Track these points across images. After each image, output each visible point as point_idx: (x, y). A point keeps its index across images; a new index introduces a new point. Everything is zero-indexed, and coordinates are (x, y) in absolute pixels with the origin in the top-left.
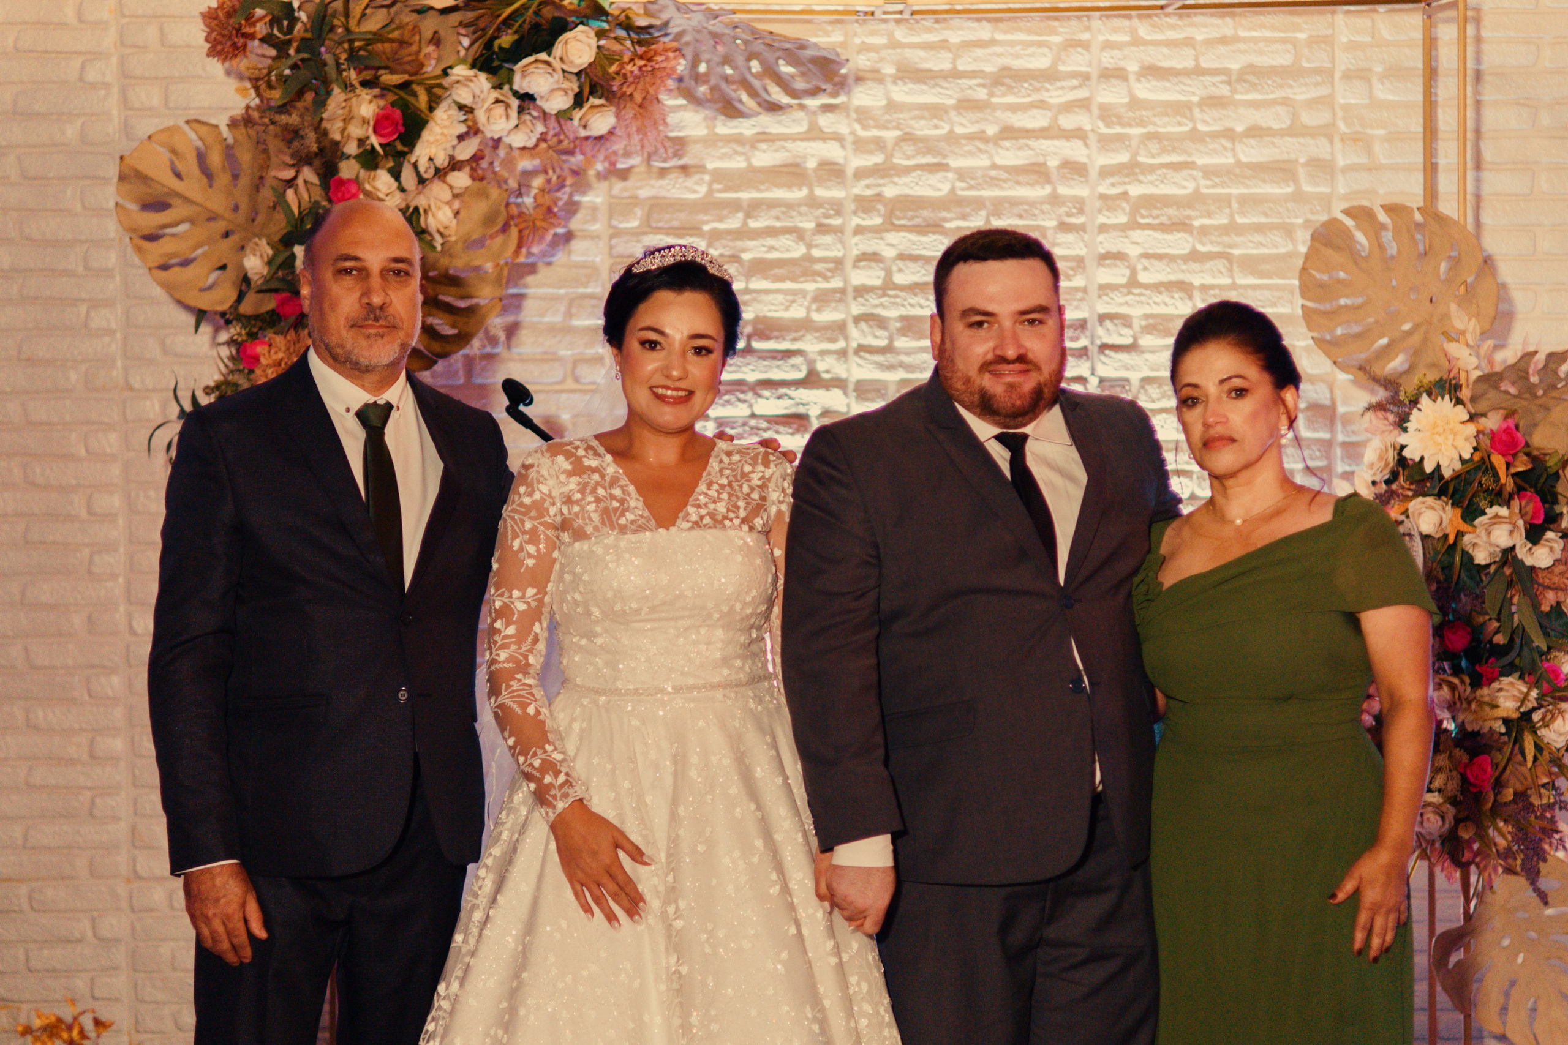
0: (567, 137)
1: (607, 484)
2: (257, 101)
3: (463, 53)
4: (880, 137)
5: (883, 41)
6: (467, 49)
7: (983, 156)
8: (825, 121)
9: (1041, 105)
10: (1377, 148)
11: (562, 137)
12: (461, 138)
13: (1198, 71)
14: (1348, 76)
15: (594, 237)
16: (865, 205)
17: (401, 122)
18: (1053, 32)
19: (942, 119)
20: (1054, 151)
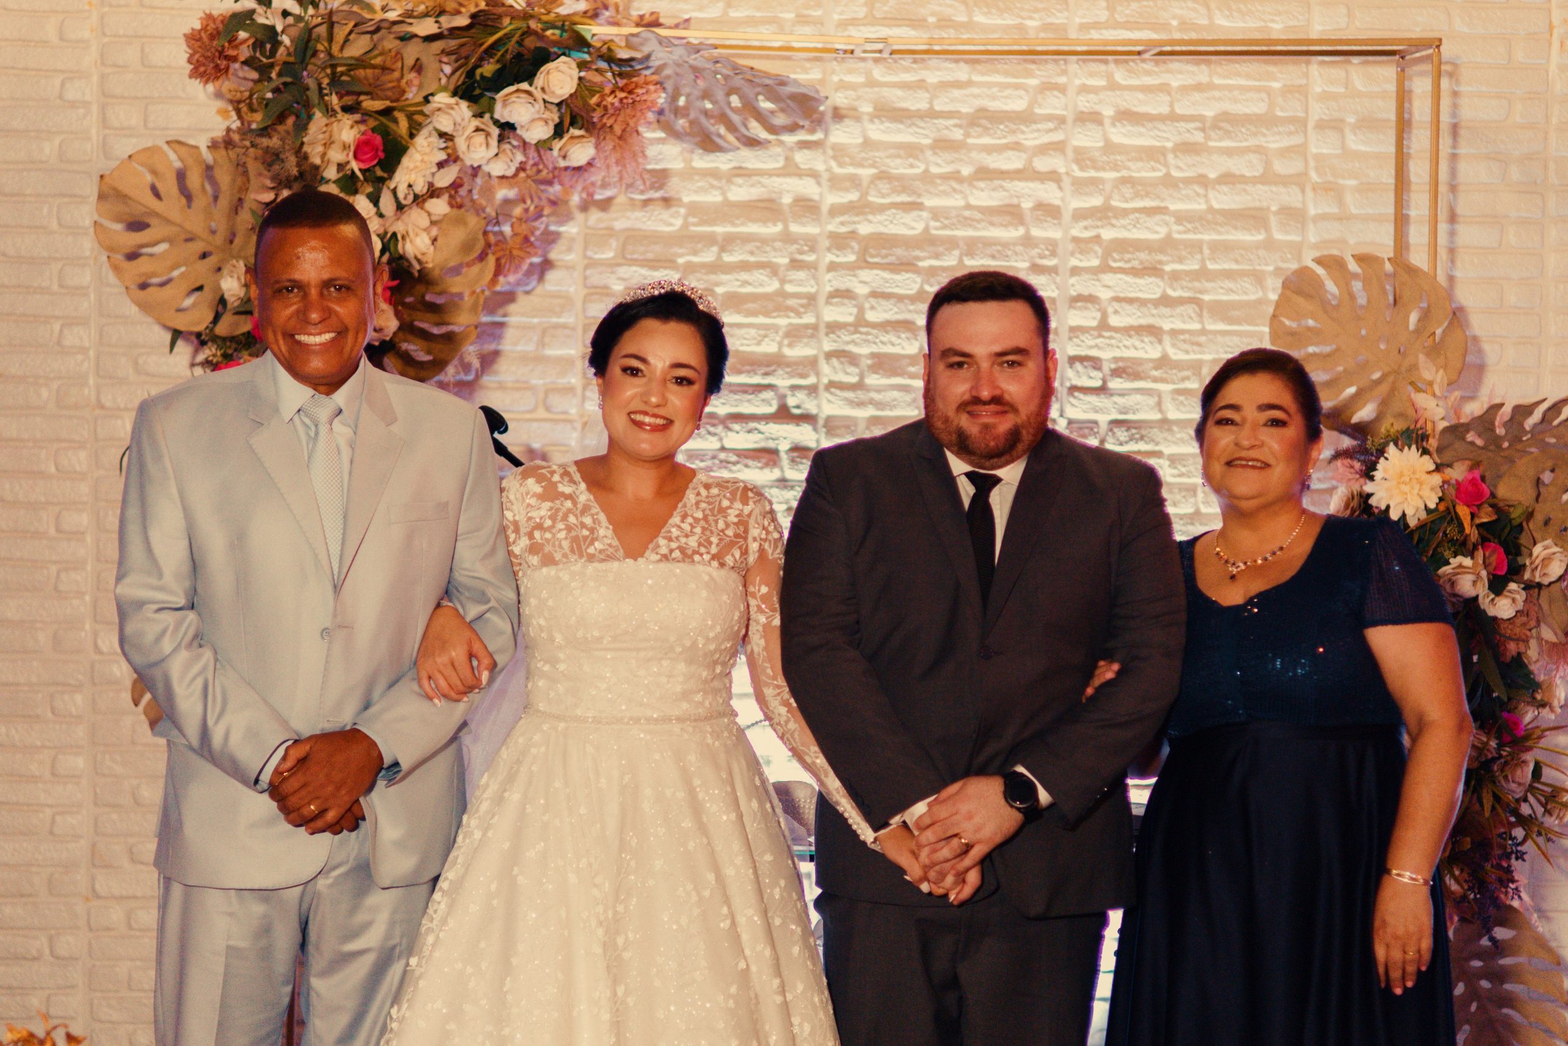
0: (545, 166)
1: (578, 512)
2: (238, 124)
3: (444, 81)
4: (855, 175)
5: (860, 79)
6: (449, 77)
7: (957, 196)
8: (802, 158)
9: (1017, 147)
10: (1349, 198)
11: (541, 167)
12: (441, 165)
13: (1173, 117)
14: (1321, 126)
15: (570, 267)
16: (839, 242)
17: (381, 148)
18: (1030, 74)
19: (916, 158)
20: (1028, 193)
